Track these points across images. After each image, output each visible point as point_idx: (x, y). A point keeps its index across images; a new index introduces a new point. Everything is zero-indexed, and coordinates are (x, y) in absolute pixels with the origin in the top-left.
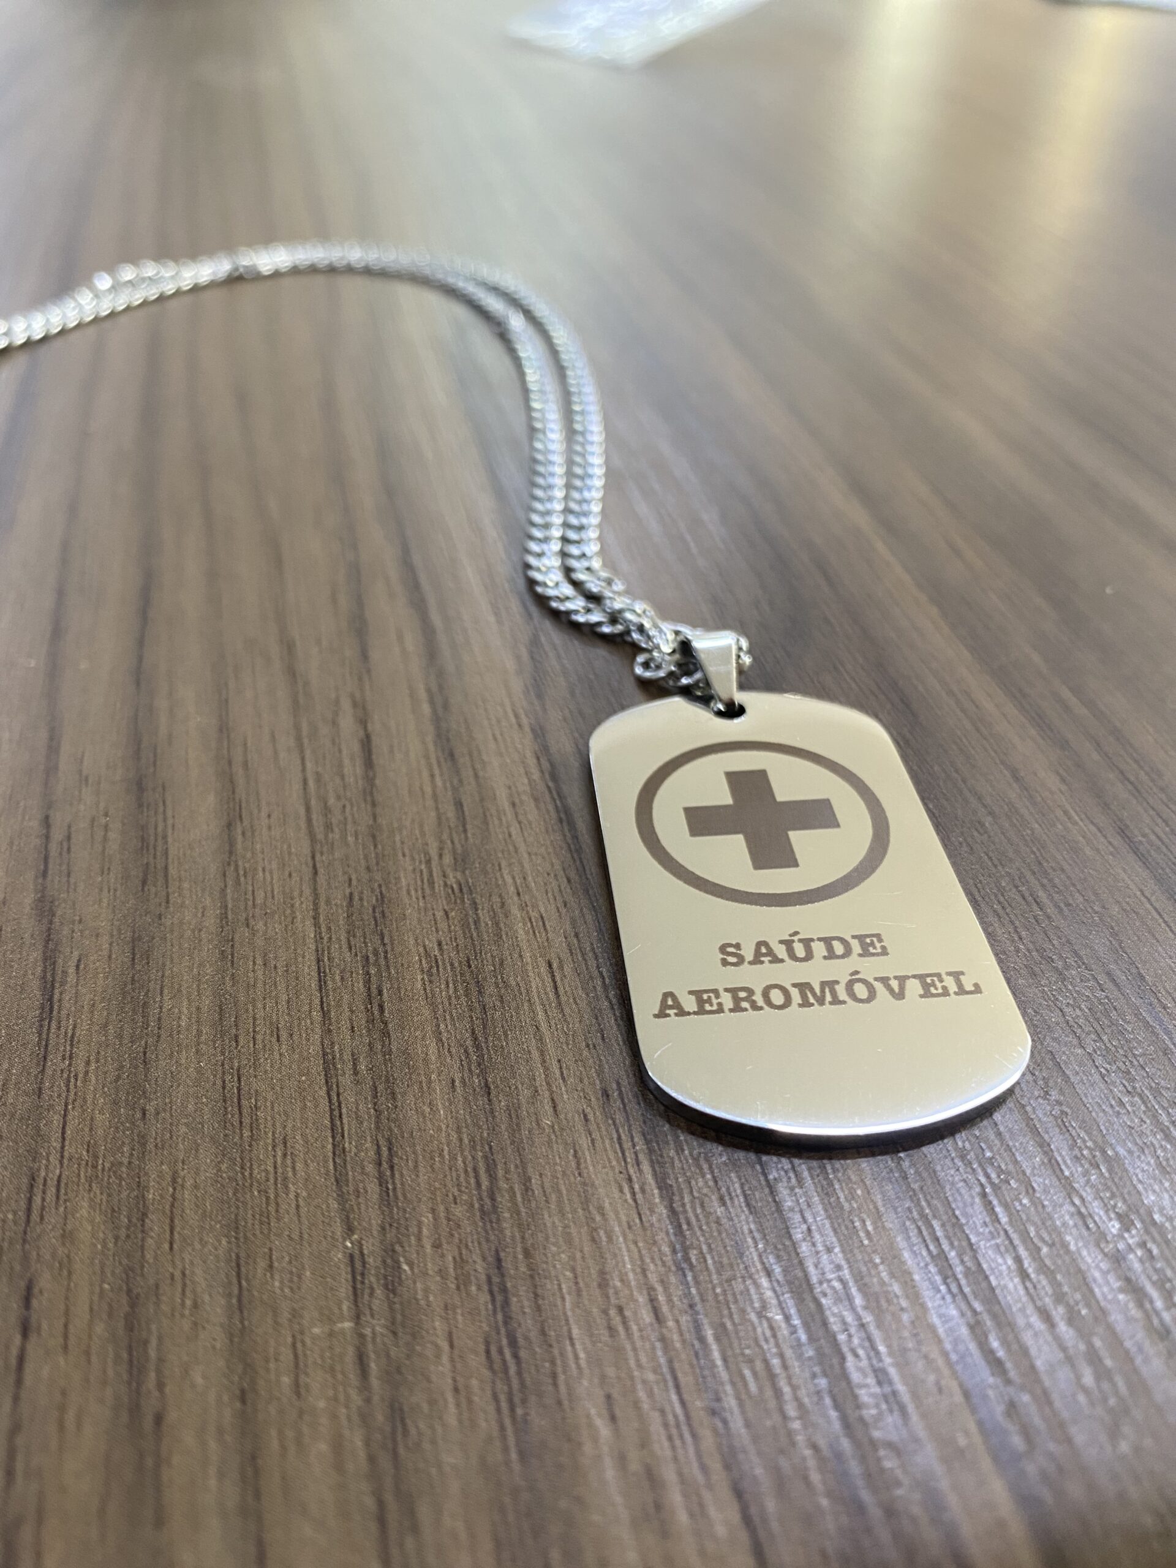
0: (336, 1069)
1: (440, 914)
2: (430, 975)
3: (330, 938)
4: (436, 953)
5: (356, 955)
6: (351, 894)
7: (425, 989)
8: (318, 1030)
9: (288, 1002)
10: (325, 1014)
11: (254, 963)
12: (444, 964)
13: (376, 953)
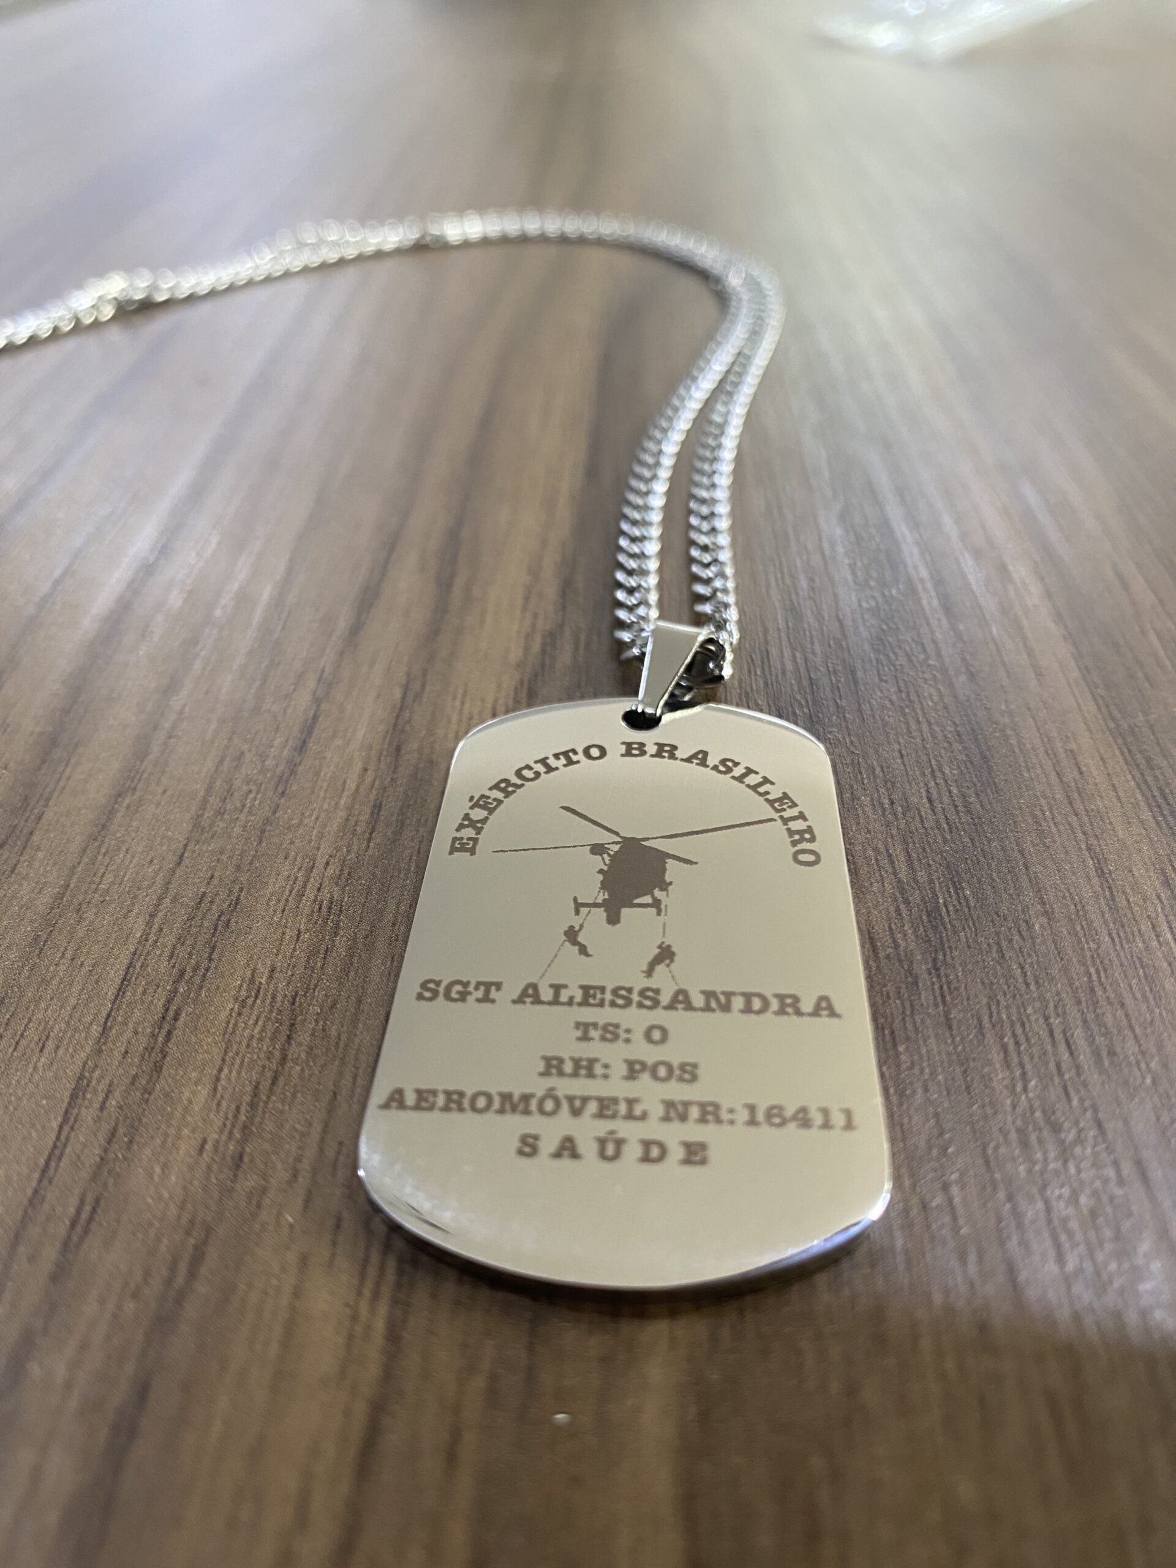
0: (84, 1098)
1: (290, 934)
2: (243, 1004)
3: (156, 942)
4: (263, 981)
5: (173, 967)
6: (204, 894)
7: (228, 1023)
8: (88, 1049)
9: (75, 1008)
10: (105, 1029)
11: (62, 957)
12: (265, 995)
13: (195, 969)
